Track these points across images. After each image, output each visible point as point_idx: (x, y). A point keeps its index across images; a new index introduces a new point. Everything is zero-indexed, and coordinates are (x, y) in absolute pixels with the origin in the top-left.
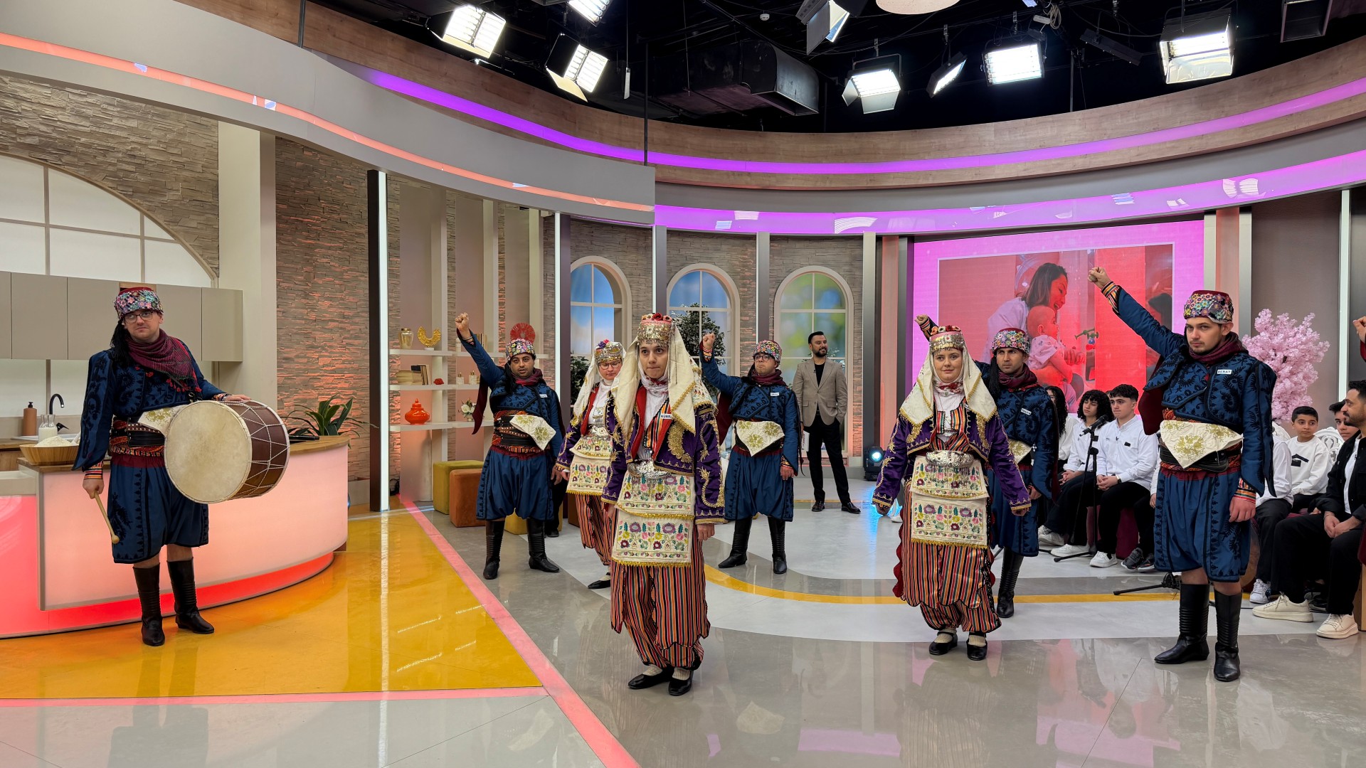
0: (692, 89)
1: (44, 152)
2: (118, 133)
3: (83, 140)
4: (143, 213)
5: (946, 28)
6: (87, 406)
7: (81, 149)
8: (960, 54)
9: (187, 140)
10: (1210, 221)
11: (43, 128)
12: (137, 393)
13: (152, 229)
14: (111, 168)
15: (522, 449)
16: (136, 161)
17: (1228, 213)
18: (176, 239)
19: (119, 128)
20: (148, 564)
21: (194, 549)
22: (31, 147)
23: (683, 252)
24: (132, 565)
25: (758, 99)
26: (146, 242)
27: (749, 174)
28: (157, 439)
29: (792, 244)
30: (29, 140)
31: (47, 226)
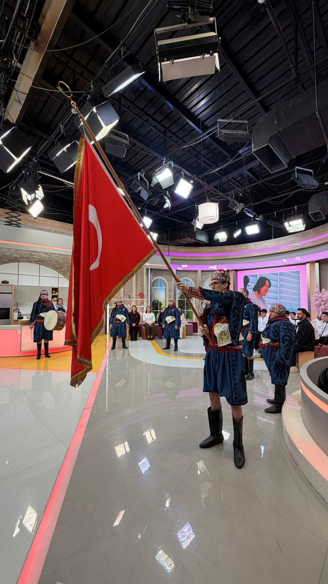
0: (178, 239)
1: (39, 262)
2: (54, 257)
3: (47, 259)
4: (59, 273)
5: (237, 222)
6: (32, 312)
7: (46, 261)
8: (239, 228)
9: (68, 257)
10: (308, 265)
11: (39, 257)
12: (40, 309)
13: (60, 276)
14: (52, 264)
15: (118, 322)
16: (57, 262)
17: (312, 263)
18: (66, 278)
19: (54, 256)
20: (39, 343)
21: (49, 341)
22: (36, 261)
23: (181, 275)
24: (36, 343)
25: (193, 241)
26: (59, 278)
27: (195, 257)
28: (43, 318)
29: (207, 272)
30: (36, 260)
31: (39, 276)
